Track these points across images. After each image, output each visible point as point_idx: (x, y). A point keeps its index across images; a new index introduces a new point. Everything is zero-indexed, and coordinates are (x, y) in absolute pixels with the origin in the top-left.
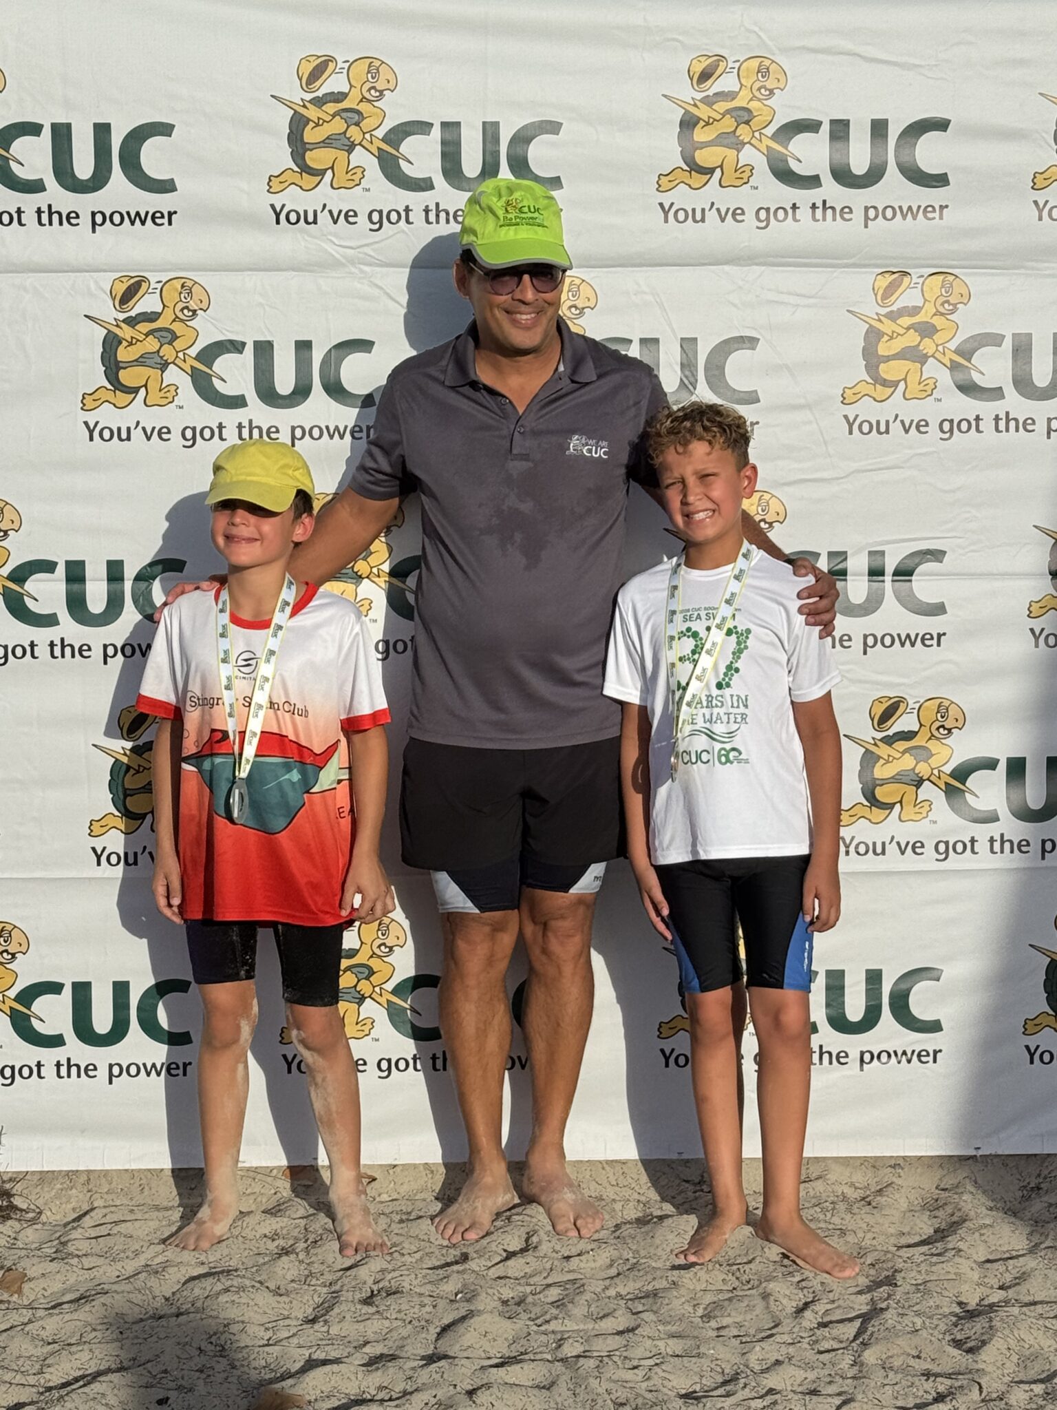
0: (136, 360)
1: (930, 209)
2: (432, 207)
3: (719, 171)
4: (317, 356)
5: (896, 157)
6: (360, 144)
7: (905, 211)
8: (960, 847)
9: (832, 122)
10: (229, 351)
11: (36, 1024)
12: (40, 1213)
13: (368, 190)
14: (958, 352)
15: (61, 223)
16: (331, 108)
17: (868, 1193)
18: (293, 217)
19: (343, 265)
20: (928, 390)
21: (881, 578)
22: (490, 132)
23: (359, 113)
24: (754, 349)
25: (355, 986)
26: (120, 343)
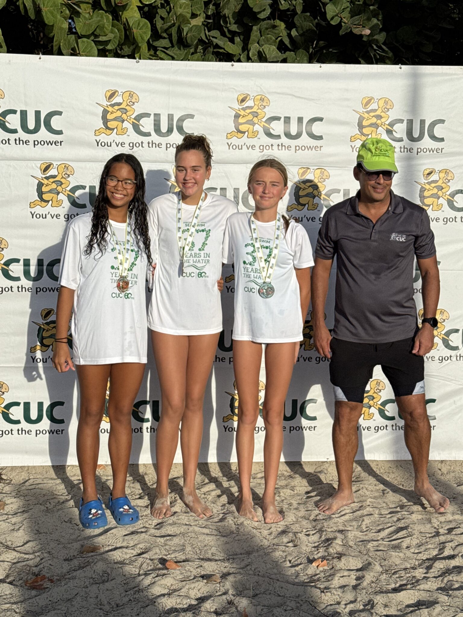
0: (48, 191)
3: (247, 133)
5: (306, 129)
6: (126, 120)
7: (309, 147)
9: (285, 117)
10: (80, 189)
12: (11, 480)
13: (129, 136)
14: (325, 195)
15: (23, 144)
16: (116, 107)
18: (103, 144)
20: (315, 207)
22: (170, 117)
23: (126, 109)
26: (43, 185)
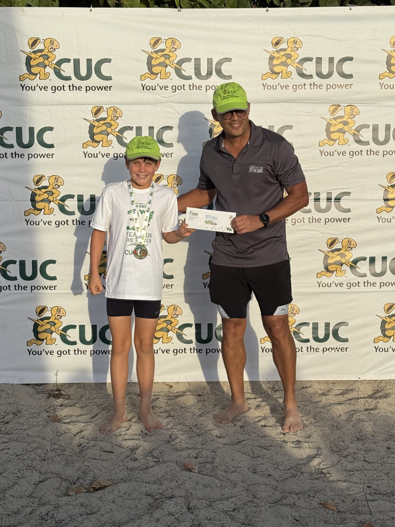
0: (99, 133)
1: (347, 85)
2: (192, 85)
3: (281, 74)
4: (156, 131)
5: (336, 69)
6: (169, 65)
7: (339, 86)
8: (354, 285)
9: (317, 58)
10: (128, 130)
11: (68, 338)
12: (69, 396)
13: (171, 79)
14: (355, 130)
15: (76, 90)
16: (160, 54)
17: (325, 392)
18: (148, 88)
19: (164, 103)
20: (346, 142)
21: (330, 201)
22: (210, 61)
23: (169, 55)
24: (292, 129)
25: (166, 327)
26: (94, 127)
